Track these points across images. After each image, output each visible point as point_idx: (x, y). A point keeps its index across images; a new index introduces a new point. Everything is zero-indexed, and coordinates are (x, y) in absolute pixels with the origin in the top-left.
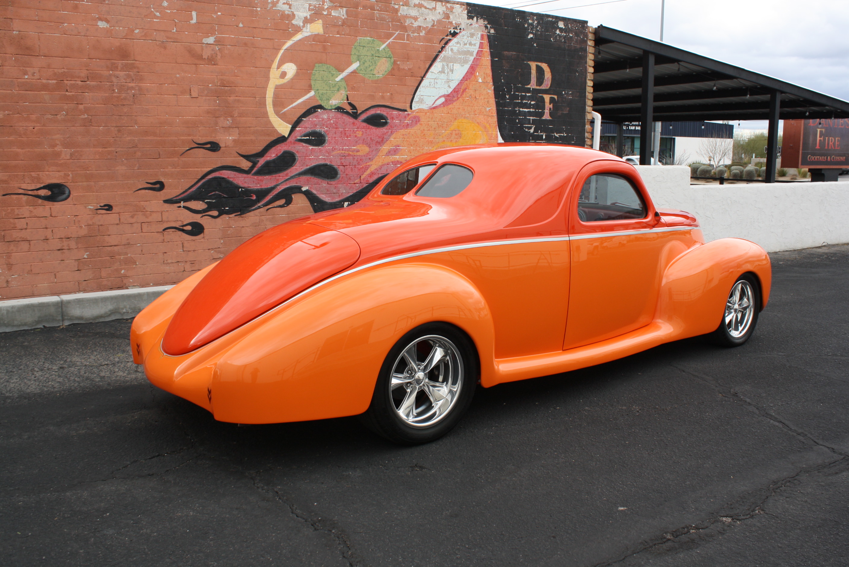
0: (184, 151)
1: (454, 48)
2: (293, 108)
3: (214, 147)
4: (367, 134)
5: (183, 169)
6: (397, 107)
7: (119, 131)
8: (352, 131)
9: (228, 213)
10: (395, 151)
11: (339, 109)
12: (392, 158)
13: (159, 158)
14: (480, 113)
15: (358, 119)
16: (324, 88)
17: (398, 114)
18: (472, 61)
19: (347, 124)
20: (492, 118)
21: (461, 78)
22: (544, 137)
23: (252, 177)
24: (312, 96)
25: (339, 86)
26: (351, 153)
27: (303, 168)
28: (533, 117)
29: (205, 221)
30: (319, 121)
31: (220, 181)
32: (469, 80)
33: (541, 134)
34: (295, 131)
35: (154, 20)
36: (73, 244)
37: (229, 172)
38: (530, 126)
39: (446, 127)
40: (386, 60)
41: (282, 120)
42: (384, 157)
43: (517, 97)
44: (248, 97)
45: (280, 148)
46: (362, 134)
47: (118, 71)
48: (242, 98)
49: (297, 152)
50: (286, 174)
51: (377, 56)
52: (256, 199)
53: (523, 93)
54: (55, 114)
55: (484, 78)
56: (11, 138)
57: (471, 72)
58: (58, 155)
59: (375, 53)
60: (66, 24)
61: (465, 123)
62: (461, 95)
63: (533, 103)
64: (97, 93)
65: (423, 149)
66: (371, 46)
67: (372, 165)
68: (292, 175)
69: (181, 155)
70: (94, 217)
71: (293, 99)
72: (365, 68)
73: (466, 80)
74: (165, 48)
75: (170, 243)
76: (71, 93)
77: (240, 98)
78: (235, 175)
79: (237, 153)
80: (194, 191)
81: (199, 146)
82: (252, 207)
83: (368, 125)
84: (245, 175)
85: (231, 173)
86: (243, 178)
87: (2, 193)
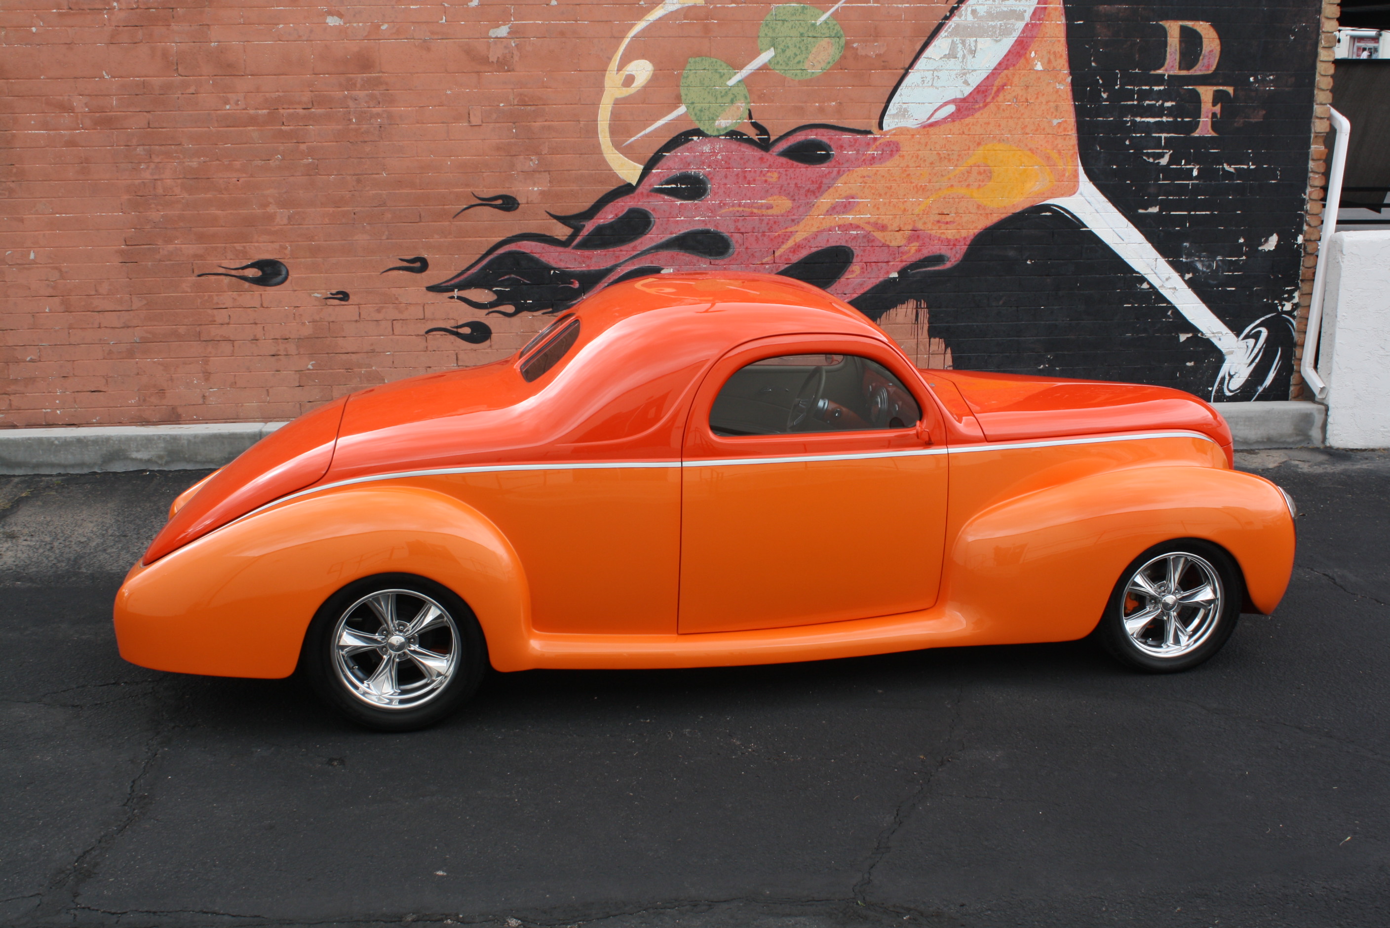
0: (459, 211)
1: (979, 8)
2: (646, 136)
3: (508, 203)
4: (788, 178)
5: (458, 239)
6: (851, 127)
7: (359, 181)
8: (758, 173)
9: (531, 309)
10: (845, 207)
11: (734, 135)
12: (839, 218)
13: (420, 221)
14: (1037, 130)
15: (771, 150)
16: (704, 99)
17: (852, 140)
18: (1020, 30)
19: (749, 160)
20: (1065, 139)
21: (994, 64)
22: (1195, 173)
23: (572, 251)
24: (681, 115)
25: (733, 94)
26: (755, 211)
27: (664, 237)
28: (1168, 133)
29: (492, 320)
30: (695, 157)
31: (518, 258)
32: (1011, 68)
33: (1188, 167)
34: (650, 176)
35: (411, 7)
36: (292, 349)
37: (533, 243)
38: (1161, 151)
39: (958, 160)
40: (829, 43)
41: (626, 157)
42: (822, 217)
43: (1130, 95)
44: (567, 121)
45: (623, 204)
46: (779, 178)
47: (355, 90)
48: (556, 123)
49: (654, 210)
50: (634, 247)
51: (810, 35)
52: (579, 288)
53: (1146, 86)
54: (268, 159)
55: (1049, 61)
56: (209, 196)
57: (1018, 53)
58: (271, 218)
59: (808, 31)
60: (281, 26)
61: (1000, 150)
62: (993, 98)
63: (1168, 104)
64: (326, 125)
65: (906, 201)
66: (798, 18)
67: (797, 232)
68: (644, 249)
69: (455, 217)
70: (322, 309)
71: (647, 120)
72: (786, 60)
73: (1007, 68)
74: (429, 49)
75: (437, 352)
76: (289, 127)
77: (552, 123)
79: (548, 213)
80: (475, 273)
81: (484, 202)
82: (572, 301)
83: (790, 162)
84: (560, 249)
85: (536, 245)
86: (557, 254)
87: (197, 272)
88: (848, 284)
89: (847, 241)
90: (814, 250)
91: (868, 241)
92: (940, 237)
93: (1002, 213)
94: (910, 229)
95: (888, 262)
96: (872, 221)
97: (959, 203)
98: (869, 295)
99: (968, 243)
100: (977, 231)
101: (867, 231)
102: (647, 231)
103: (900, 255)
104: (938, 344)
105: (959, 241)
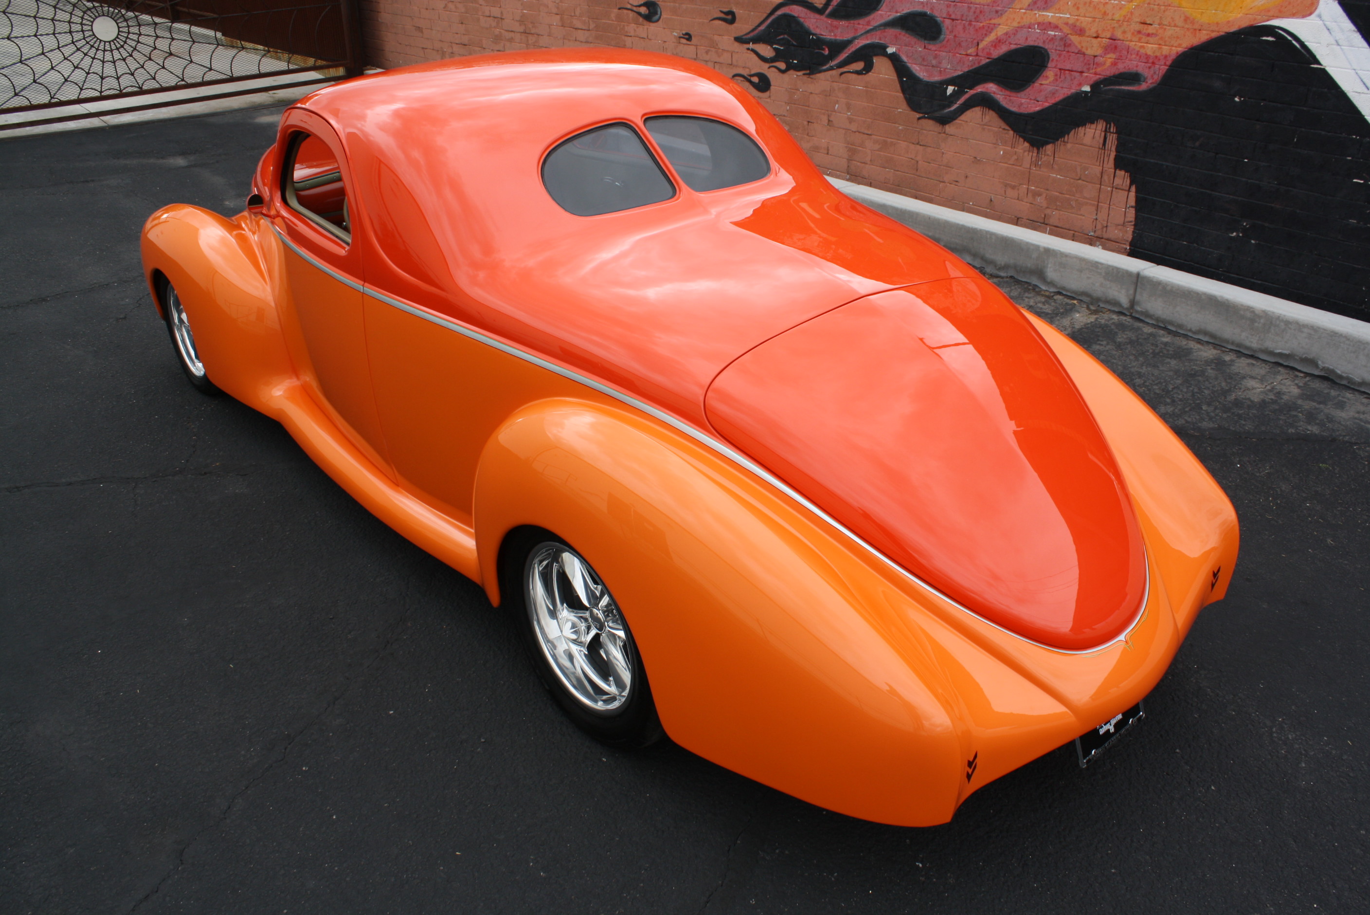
9: (796, 68)
10: (1046, 3)
12: (1039, 15)
23: (825, 19)
27: (890, 15)
29: (772, 74)
31: (790, 20)
37: (800, 8)
42: (1023, 11)
50: (868, 22)
52: (827, 55)
65: (1107, 3)
67: (999, 25)
68: (876, 25)
70: (676, 45)
78: (806, 14)
82: (823, 67)
84: (817, 16)
85: (802, 11)
86: (815, 20)
87: (618, 7)
88: (1041, 91)
89: (1044, 42)
90: (1013, 47)
91: (1065, 45)
92: (1138, 51)
93: (1213, 31)
94: (1108, 36)
95: (1082, 72)
96: (1071, 22)
97: (1164, 11)
98: (1059, 106)
99: (1169, 63)
100: (1180, 50)
101: (1064, 33)
102: (879, 7)
103: (1095, 66)
104: (1122, 178)
105: (1159, 59)
